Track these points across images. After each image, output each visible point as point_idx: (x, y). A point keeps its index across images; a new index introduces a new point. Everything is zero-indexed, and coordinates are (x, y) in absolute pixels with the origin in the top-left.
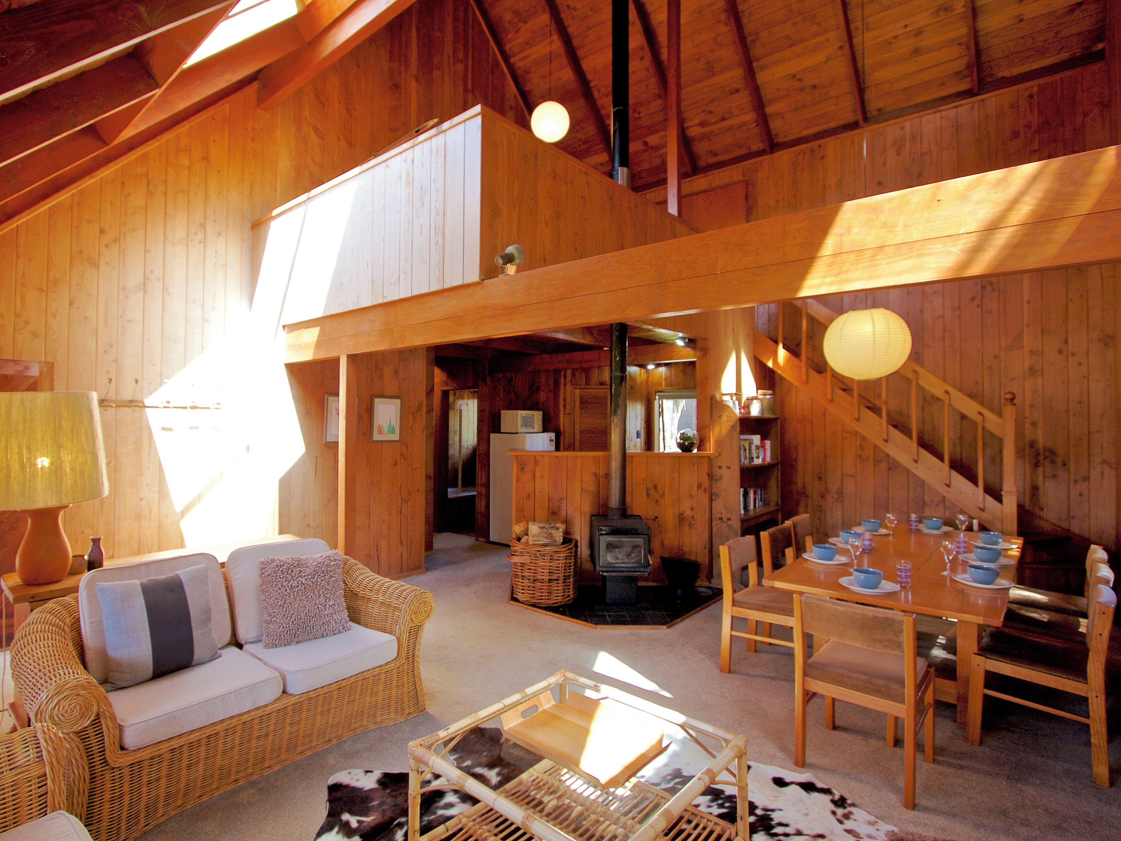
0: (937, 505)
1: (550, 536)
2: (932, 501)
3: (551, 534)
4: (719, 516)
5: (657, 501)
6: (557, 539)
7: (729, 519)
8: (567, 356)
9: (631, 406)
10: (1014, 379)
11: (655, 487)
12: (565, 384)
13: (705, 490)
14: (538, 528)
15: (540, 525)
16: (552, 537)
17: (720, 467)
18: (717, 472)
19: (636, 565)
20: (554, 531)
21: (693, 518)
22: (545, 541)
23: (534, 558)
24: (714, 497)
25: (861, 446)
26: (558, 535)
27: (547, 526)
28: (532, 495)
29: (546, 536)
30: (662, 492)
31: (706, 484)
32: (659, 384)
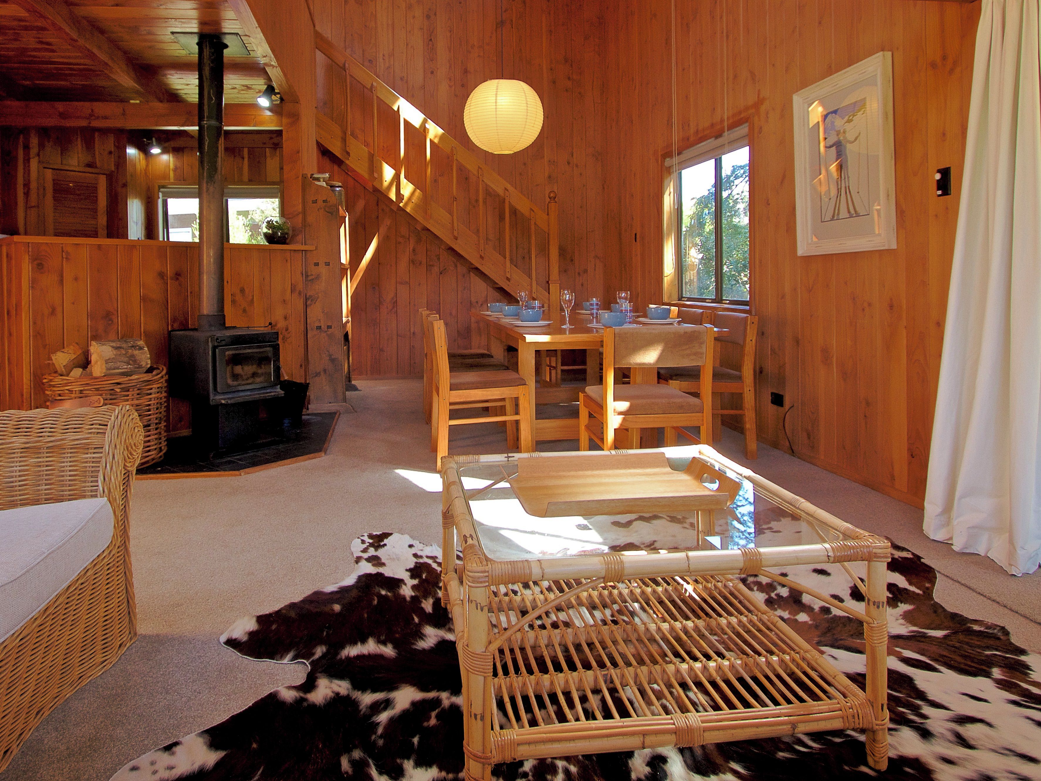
0: (482, 305)
1: (133, 359)
2: (477, 302)
3: (133, 356)
4: (317, 324)
5: (244, 311)
6: (143, 364)
7: (329, 327)
8: (60, 106)
9: (131, 203)
10: (537, 185)
11: (242, 291)
12: (27, 160)
13: (300, 293)
14: (110, 349)
15: (114, 344)
16: (135, 361)
17: (317, 264)
18: (313, 270)
19: (266, 384)
20: (136, 352)
21: (287, 330)
22: (125, 368)
23: (109, 397)
24: (309, 302)
25: (414, 250)
26: (143, 356)
27: (124, 345)
28: (59, 310)
29: (126, 359)
30: (251, 298)
31: (300, 286)
32: (165, 176)
